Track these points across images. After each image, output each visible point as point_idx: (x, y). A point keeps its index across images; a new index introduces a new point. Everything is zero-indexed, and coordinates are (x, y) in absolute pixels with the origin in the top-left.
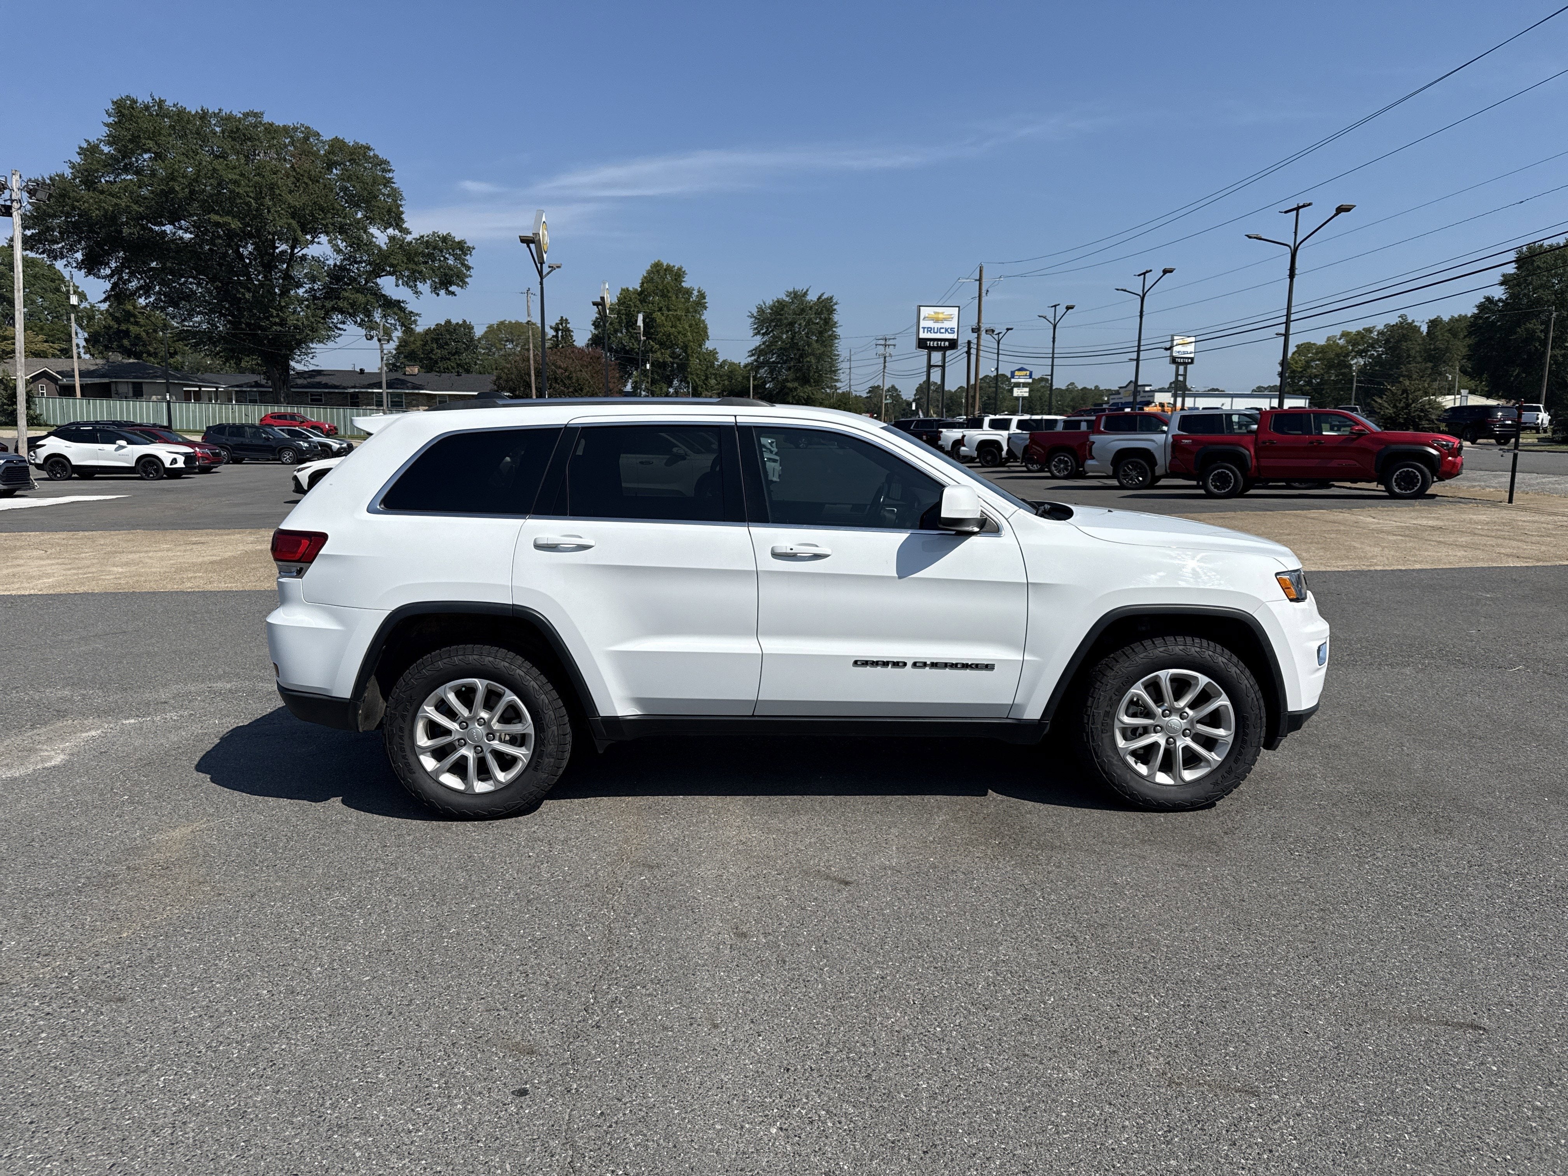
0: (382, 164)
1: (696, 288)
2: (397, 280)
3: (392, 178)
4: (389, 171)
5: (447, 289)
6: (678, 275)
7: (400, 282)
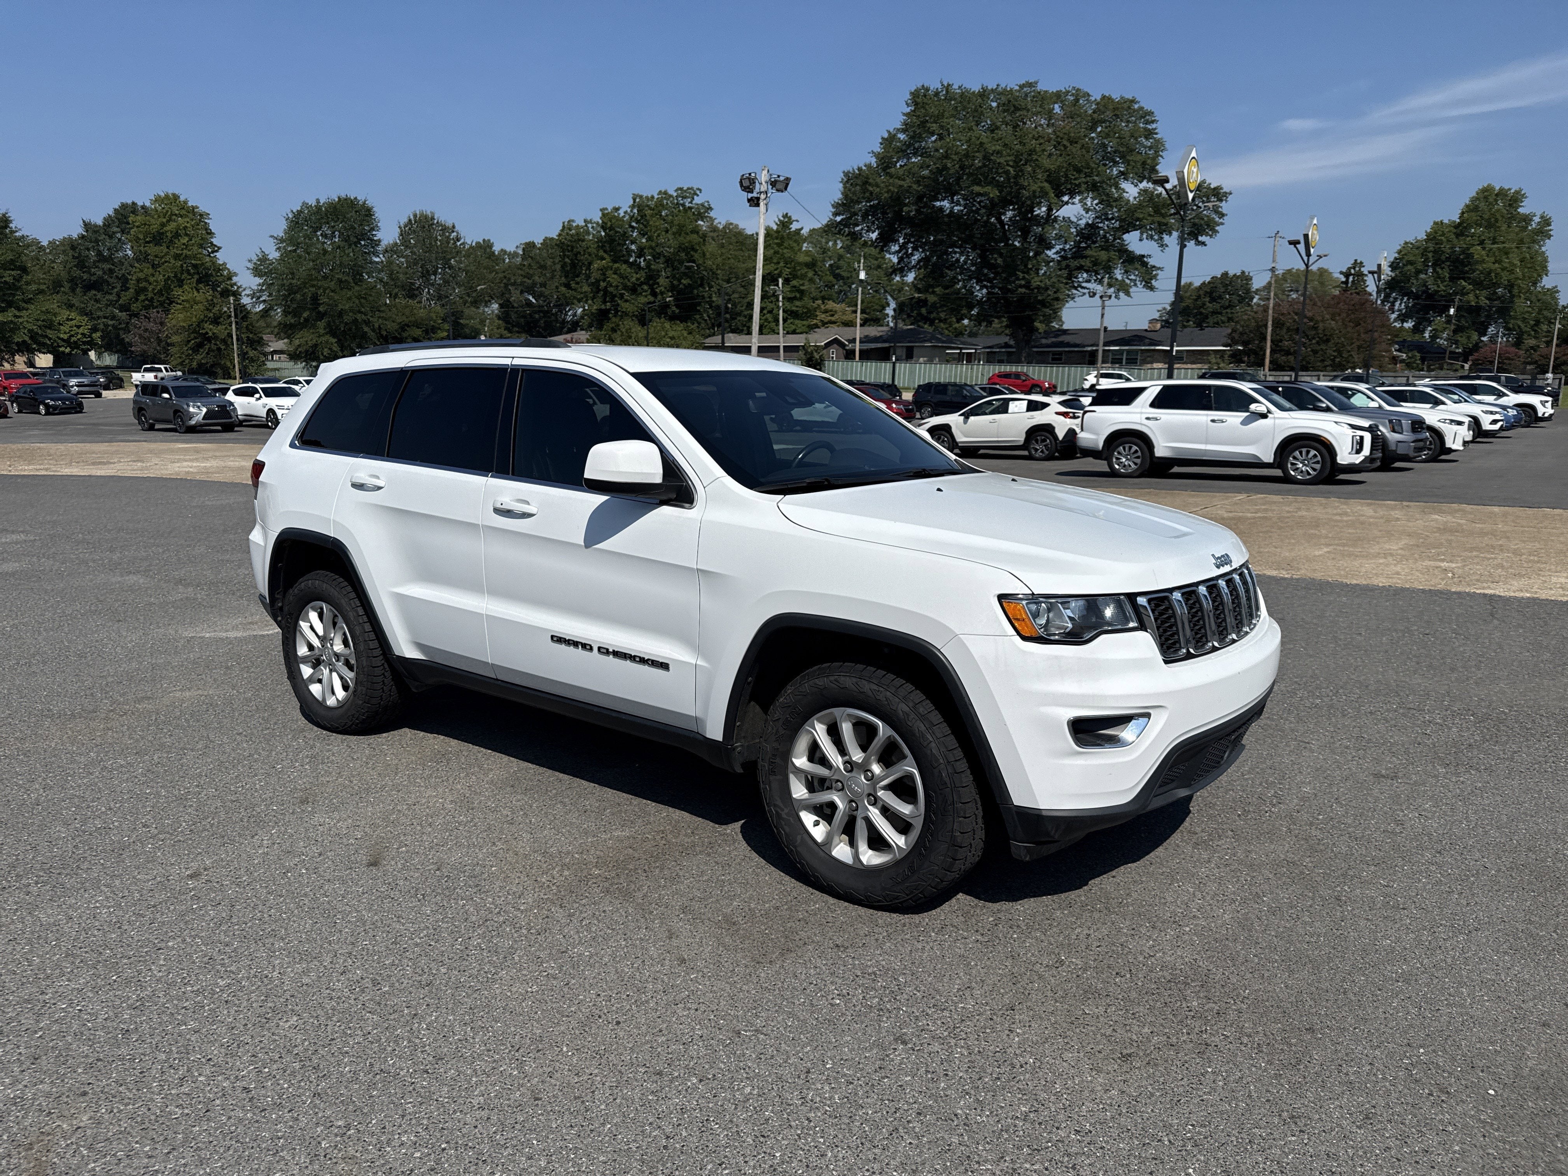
0: (1146, 116)
1: (1538, 214)
2: (1142, 234)
3: (1155, 129)
4: (1153, 122)
5: (1197, 239)
6: (1515, 199)
7: (1145, 236)
